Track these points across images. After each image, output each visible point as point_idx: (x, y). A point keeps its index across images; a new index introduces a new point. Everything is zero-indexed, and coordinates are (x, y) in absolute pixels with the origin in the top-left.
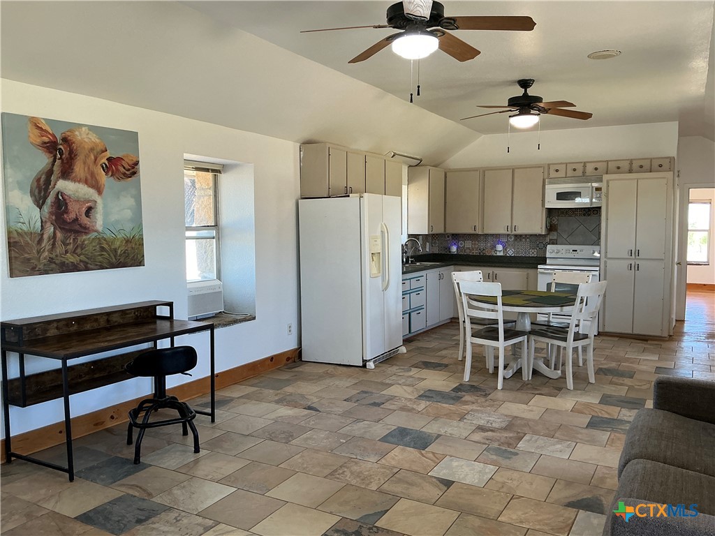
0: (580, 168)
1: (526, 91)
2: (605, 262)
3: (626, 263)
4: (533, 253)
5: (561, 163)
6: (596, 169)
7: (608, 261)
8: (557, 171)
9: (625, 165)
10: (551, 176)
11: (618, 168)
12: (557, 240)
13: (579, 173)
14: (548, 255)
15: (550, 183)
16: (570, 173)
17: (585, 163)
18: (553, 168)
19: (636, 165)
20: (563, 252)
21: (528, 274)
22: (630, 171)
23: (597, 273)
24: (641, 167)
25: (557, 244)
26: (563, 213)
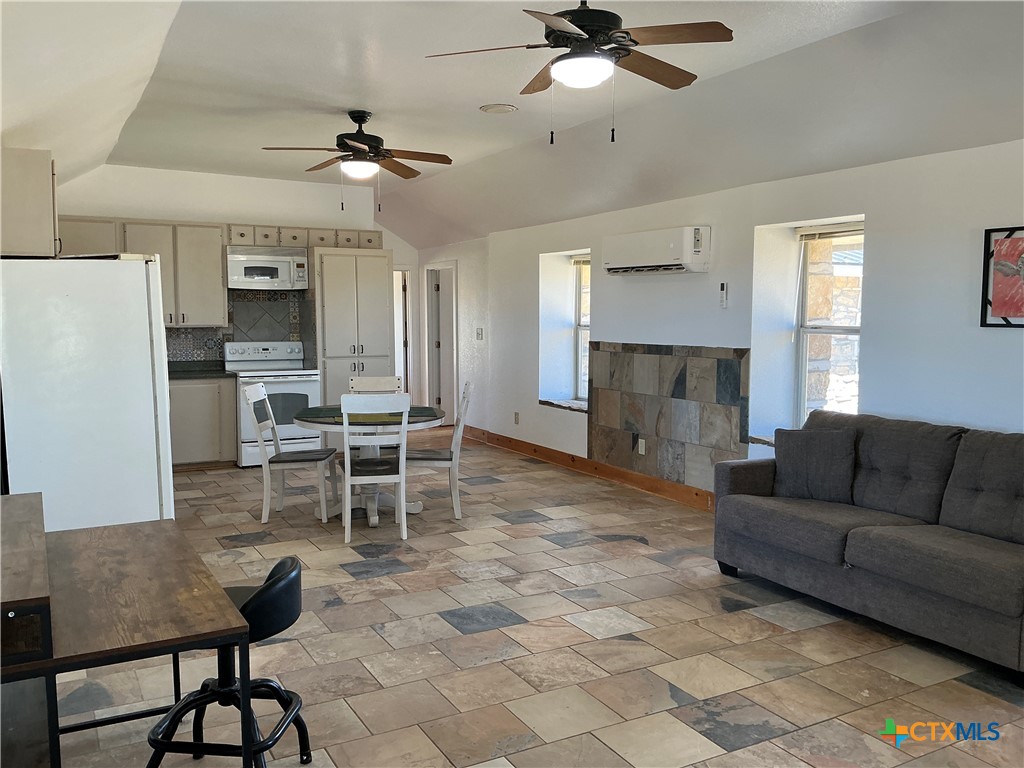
0: (273, 233)
1: (360, 127)
2: (324, 362)
3: (348, 363)
4: (199, 355)
5: (246, 225)
6: (295, 238)
7: (328, 361)
8: (242, 235)
9: (330, 236)
10: (234, 242)
11: (322, 239)
12: (233, 335)
13: (273, 240)
14: (228, 357)
15: (233, 253)
16: (260, 240)
17: (279, 228)
18: (235, 231)
19: (342, 237)
20: (250, 351)
21: (219, 386)
22: (337, 245)
23: (318, 378)
24: (348, 240)
25: (233, 341)
26: (239, 296)
